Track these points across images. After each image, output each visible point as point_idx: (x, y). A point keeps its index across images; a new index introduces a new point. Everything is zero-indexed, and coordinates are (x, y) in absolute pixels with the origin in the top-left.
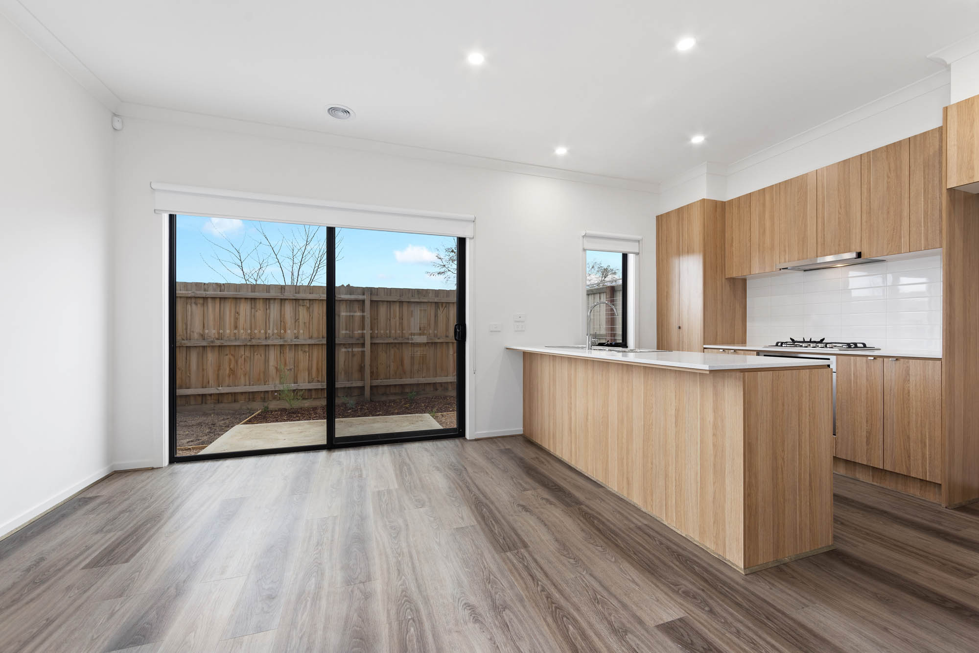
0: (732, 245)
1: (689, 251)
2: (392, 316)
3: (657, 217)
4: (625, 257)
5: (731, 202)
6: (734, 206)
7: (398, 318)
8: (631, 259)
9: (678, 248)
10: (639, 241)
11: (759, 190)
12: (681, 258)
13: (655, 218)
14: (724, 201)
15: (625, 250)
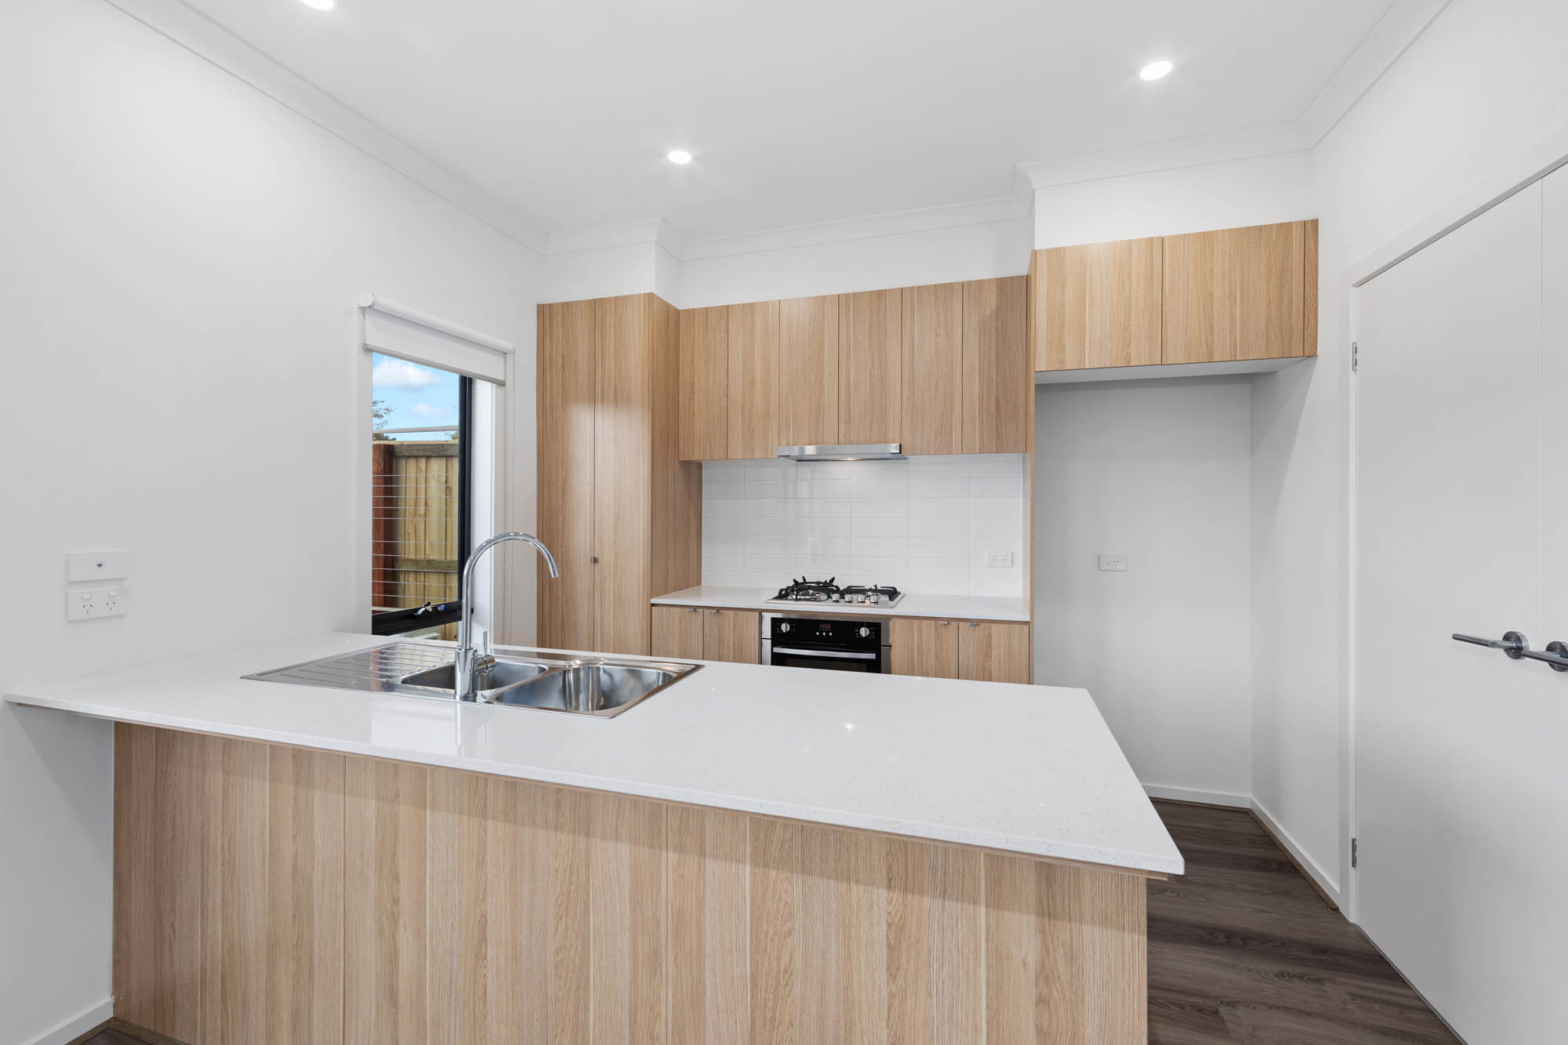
0: (692, 399)
1: (619, 399)
3: (538, 306)
4: (467, 385)
5: (691, 313)
6: (696, 323)
8: (484, 394)
9: (593, 386)
10: (505, 353)
11: (743, 305)
12: (599, 408)
13: (536, 307)
14: (680, 309)
15: (470, 368)
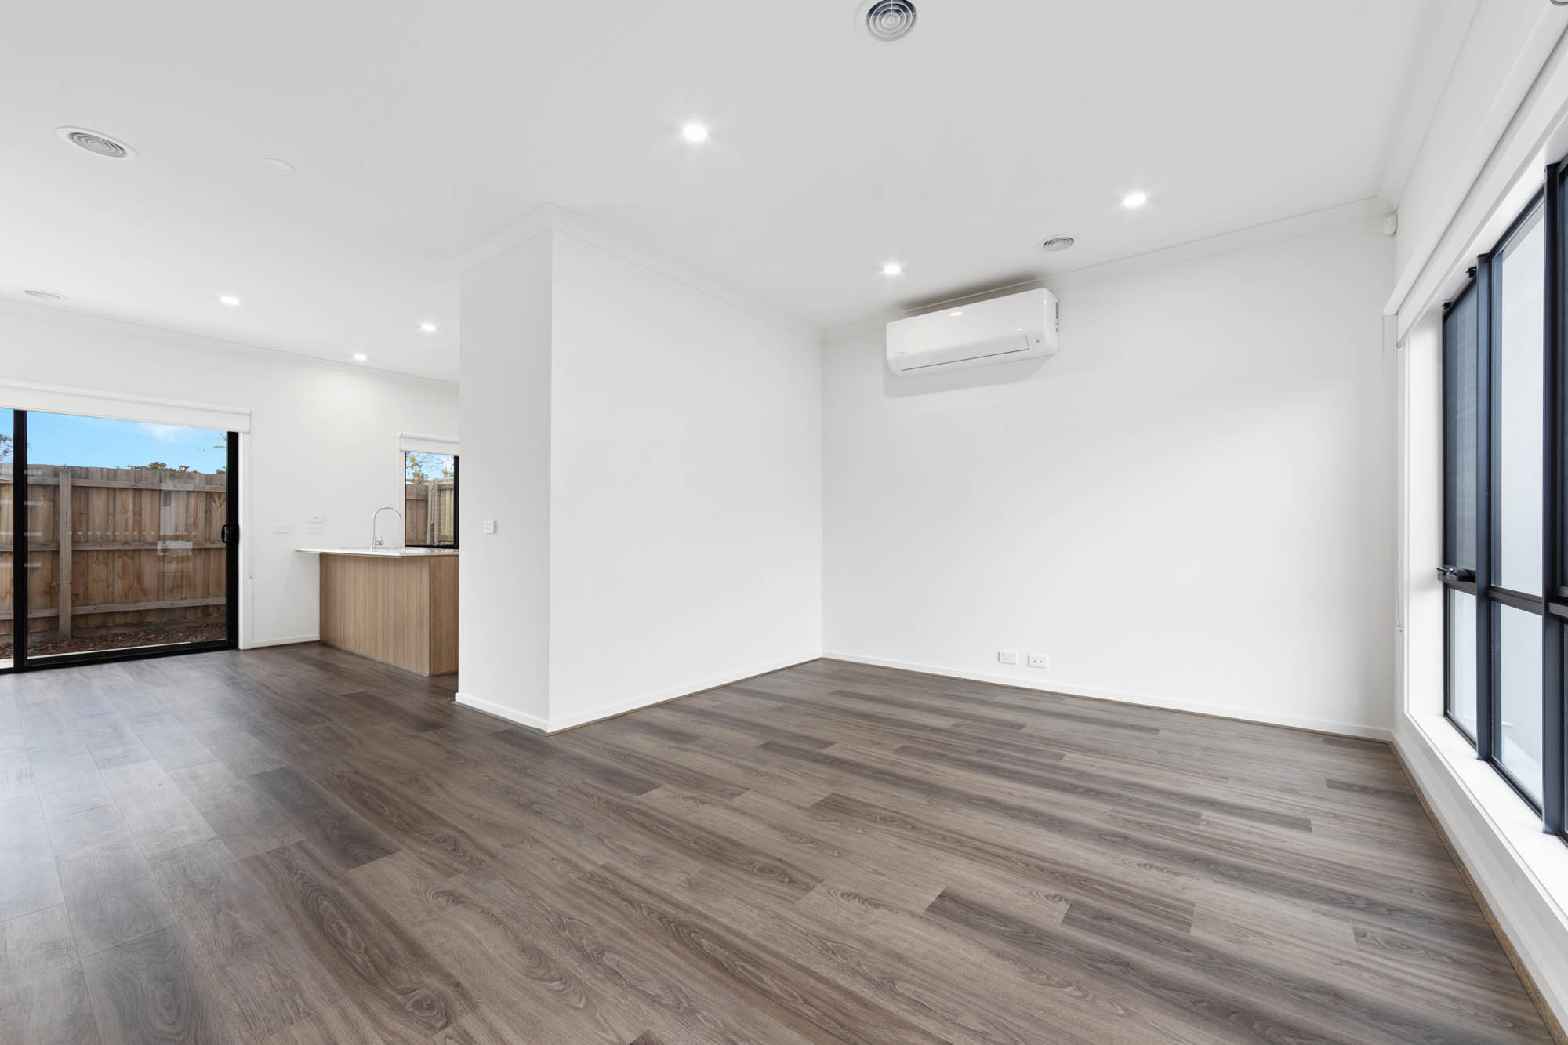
2: (118, 510)
7: (130, 514)
